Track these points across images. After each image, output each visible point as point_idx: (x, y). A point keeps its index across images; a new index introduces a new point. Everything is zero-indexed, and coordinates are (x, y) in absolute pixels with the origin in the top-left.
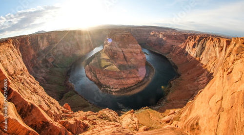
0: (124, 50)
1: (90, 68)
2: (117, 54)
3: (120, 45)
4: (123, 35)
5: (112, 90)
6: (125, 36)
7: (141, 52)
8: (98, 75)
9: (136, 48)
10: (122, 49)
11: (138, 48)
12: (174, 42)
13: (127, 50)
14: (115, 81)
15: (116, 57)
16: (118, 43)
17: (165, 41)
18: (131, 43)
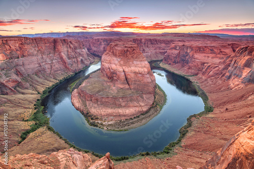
0: (126, 70)
1: (79, 94)
2: (116, 74)
3: (122, 62)
4: (126, 49)
5: (104, 123)
6: (129, 49)
7: (148, 73)
8: (87, 103)
9: (142, 67)
10: (124, 67)
11: (145, 67)
12: (208, 57)
13: (130, 69)
14: (110, 111)
15: (115, 78)
16: (119, 60)
17: (193, 56)
18: (136, 60)
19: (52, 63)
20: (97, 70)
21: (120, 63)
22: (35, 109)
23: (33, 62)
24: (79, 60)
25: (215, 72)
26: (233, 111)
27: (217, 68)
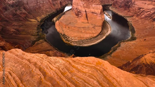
0: (87, 11)
1: (59, 23)
2: (81, 13)
3: (85, 5)
5: (72, 40)
7: (101, 13)
8: (64, 29)
9: (97, 9)
10: (86, 8)
11: (99, 9)
12: (146, 4)
13: (89, 10)
14: (76, 34)
15: (80, 15)
16: (83, 3)
17: (134, 2)
18: (94, 3)
19: (43, 3)
20: (70, 10)
21: (84, 6)
22: (37, 30)
23: (33, 2)
24: (59, 2)
25: (146, 15)
26: (149, 41)
27: (149, 12)
